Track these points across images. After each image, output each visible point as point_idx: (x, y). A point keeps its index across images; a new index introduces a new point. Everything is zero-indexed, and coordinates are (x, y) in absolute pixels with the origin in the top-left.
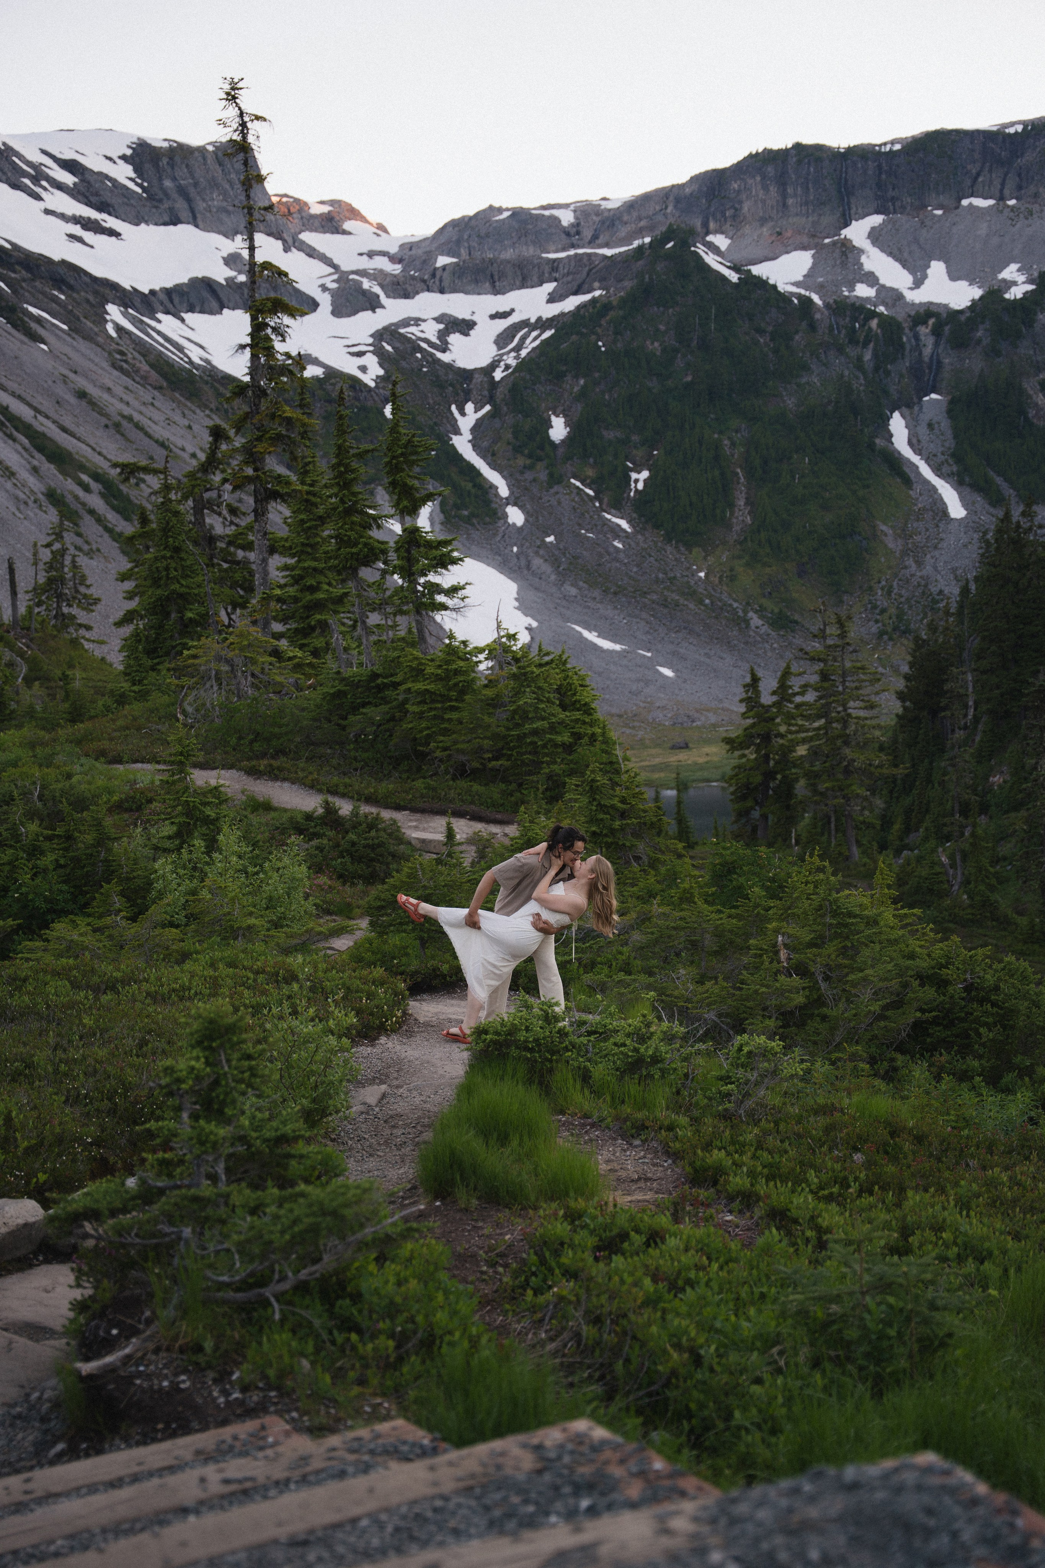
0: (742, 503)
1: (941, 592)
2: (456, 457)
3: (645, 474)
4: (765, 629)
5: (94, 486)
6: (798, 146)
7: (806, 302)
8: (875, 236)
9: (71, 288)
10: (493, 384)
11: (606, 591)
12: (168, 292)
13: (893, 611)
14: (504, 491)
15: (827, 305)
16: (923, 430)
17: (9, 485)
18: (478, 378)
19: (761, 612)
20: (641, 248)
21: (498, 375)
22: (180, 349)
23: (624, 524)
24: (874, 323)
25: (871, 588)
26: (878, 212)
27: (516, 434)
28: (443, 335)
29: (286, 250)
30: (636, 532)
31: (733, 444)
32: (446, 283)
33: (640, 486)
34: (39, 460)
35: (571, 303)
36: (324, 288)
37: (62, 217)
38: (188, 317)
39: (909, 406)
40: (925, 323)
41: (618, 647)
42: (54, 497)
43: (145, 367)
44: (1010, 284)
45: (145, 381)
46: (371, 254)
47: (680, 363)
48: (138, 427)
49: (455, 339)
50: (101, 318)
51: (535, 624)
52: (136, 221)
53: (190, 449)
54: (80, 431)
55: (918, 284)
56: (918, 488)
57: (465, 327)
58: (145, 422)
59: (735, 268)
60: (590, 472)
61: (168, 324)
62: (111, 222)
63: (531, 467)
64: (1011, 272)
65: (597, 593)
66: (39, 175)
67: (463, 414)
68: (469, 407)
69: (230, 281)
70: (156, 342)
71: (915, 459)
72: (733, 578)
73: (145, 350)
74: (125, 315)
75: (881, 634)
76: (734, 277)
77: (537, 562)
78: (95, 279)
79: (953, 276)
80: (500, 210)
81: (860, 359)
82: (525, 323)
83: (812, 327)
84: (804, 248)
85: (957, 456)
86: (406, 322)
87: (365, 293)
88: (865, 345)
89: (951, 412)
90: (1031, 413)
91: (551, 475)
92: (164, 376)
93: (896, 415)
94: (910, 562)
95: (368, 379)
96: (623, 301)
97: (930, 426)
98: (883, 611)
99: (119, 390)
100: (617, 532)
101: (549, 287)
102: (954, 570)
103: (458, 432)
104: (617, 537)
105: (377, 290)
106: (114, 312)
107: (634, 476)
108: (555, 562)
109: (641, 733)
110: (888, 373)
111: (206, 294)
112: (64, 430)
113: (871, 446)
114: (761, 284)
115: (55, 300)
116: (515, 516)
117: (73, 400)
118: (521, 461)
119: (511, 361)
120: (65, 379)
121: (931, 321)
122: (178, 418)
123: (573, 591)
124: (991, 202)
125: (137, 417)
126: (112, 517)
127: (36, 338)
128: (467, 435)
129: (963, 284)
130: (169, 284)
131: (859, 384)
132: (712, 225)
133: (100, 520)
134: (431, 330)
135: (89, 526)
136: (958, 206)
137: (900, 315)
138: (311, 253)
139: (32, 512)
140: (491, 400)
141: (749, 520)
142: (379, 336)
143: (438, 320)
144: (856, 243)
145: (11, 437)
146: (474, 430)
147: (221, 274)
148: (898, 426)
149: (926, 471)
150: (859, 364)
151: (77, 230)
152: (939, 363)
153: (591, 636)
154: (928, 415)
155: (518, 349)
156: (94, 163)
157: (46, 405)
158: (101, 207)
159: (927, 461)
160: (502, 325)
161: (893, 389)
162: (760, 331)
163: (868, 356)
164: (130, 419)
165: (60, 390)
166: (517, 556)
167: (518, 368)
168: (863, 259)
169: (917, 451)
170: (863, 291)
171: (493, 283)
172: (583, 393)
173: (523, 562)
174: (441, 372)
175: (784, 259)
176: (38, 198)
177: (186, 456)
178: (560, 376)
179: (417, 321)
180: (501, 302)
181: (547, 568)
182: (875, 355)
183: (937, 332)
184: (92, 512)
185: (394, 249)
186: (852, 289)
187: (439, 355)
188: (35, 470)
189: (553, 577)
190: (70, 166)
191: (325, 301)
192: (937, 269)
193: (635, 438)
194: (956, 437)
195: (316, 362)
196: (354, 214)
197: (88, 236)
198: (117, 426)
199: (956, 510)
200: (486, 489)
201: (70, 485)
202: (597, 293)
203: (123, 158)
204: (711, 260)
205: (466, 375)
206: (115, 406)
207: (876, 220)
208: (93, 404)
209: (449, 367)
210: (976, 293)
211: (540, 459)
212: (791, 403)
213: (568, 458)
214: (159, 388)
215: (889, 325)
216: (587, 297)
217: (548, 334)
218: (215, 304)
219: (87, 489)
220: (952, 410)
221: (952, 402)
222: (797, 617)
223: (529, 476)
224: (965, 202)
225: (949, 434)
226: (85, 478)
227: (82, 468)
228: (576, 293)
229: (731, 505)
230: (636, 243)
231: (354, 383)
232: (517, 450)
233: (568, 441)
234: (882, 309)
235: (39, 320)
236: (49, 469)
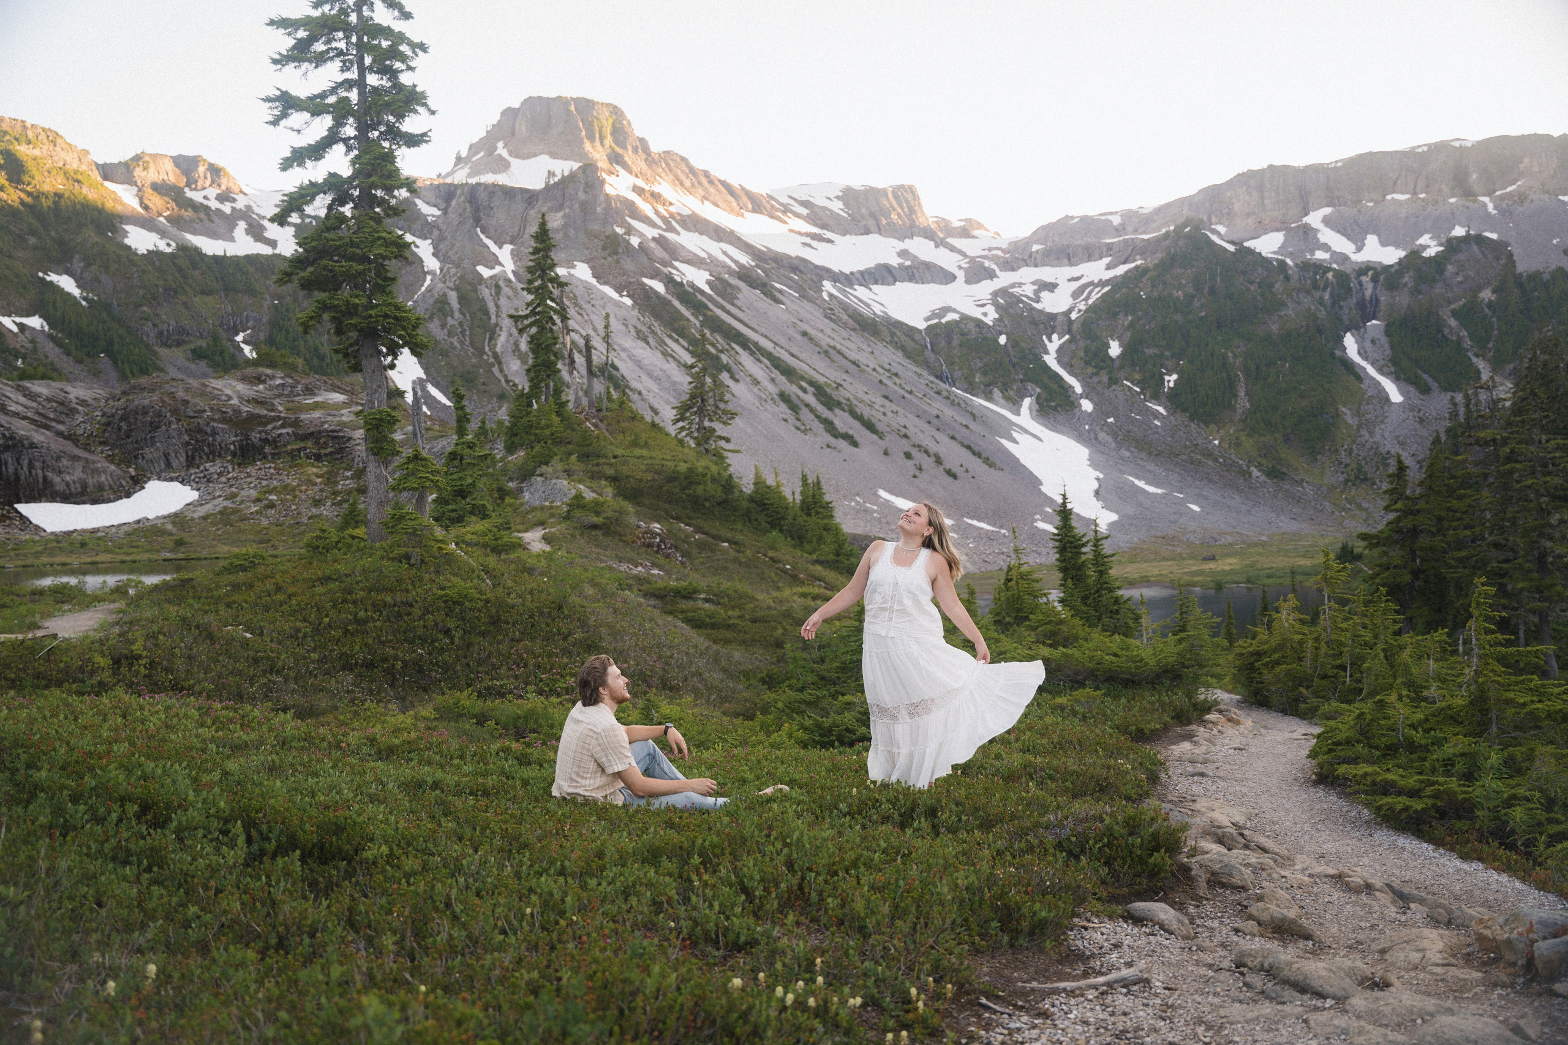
0: (1242, 394)
1: (1388, 452)
2: (1046, 368)
3: (1175, 377)
4: (1263, 478)
5: (810, 389)
6: (1271, 167)
7: (1282, 263)
8: (1327, 221)
9: (801, 272)
10: (1071, 322)
11: (1150, 454)
12: (862, 273)
13: (1354, 465)
14: (1079, 389)
15: (1297, 265)
16: (1368, 345)
17: (756, 390)
18: (1060, 318)
19: (1259, 466)
20: (1167, 232)
21: (1074, 316)
22: (868, 306)
23: (1161, 410)
24: (1330, 275)
25: (1337, 451)
26: (1328, 206)
27: (1086, 352)
28: (1037, 292)
29: (937, 246)
30: (1170, 414)
31: (1235, 356)
32: (1038, 261)
33: (1172, 384)
34: (776, 374)
35: (1121, 270)
36: (960, 267)
37: (799, 233)
38: (874, 287)
39: (1357, 328)
40: (1366, 274)
41: (1159, 491)
42: (784, 397)
43: (845, 317)
44: (1425, 247)
45: (845, 326)
46: (990, 249)
47: (1196, 304)
48: (839, 352)
49: (1044, 294)
50: (819, 289)
51: (1101, 476)
52: (844, 233)
53: (872, 366)
54: (802, 356)
55: (1359, 249)
56: (1367, 382)
57: (1052, 287)
58: (844, 350)
59: (1232, 242)
60: (1137, 376)
61: (861, 292)
62: (828, 235)
63: (1097, 374)
64: (1425, 240)
65: (1143, 455)
66: (786, 210)
67: (1051, 341)
68: (1055, 337)
69: (901, 266)
70: (853, 302)
71: (1364, 363)
72: (1238, 444)
73: (845, 307)
74: (835, 287)
75: (1346, 481)
76: (1231, 248)
77: (1102, 435)
78: (816, 267)
79: (1384, 244)
80: (1073, 218)
81: (1321, 298)
82: (1091, 283)
83: (1287, 278)
84: (1278, 230)
85: (1394, 361)
86: (1013, 286)
87: (986, 269)
88: (1325, 288)
89: (1388, 333)
90: (1446, 331)
91: (1110, 379)
92: (858, 322)
93: (1348, 335)
94: (1364, 432)
95: (988, 321)
96: (1157, 266)
97: (1373, 341)
98: (1347, 465)
99: (828, 331)
100: (1156, 415)
101: (1107, 260)
102: (1397, 437)
103: (1047, 353)
104: (1156, 418)
105: (994, 267)
106: (827, 285)
107: (1167, 378)
108: (1115, 436)
109: (1179, 550)
110: (1341, 308)
111: (887, 275)
112: (793, 355)
113: (1332, 355)
114: (1251, 252)
115: (792, 279)
116: (1087, 406)
117: (799, 338)
118: (1090, 370)
119: (1082, 307)
120: (794, 325)
121: (1370, 273)
122: (865, 347)
123: (1127, 454)
124: (1408, 196)
125: (838, 347)
126: (821, 409)
127: (778, 301)
128: (1053, 355)
129: (1391, 249)
130: (862, 268)
131: (1322, 314)
132: (1214, 219)
133: (812, 410)
134: (1029, 290)
135: (805, 414)
136: (1384, 199)
137: (1347, 269)
138: (953, 249)
139: (769, 406)
140: (1069, 332)
141: (1248, 405)
142: (995, 294)
143: (1033, 283)
144: (1314, 226)
145: (759, 360)
146: (1058, 351)
147: (895, 261)
148: (1350, 343)
149: (1371, 371)
150: (1321, 302)
151: (808, 240)
152: (1377, 300)
153: (1141, 484)
154: (1370, 334)
155: (1087, 299)
156: (820, 201)
157: (782, 341)
158: (823, 227)
159: (1372, 364)
160: (1076, 285)
161: (1345, 318)
162: (1251, 282)
163: (1327, 296)
164: (834, 348)
165: (791, 332)
166: (1089, 431)
167: (1086, 311)
168: (1319, 236)
169: (1366, 359)
170: (1320, 255)
171: (1069, 259)
172: (1131, 325)
173: (1092, 435)
174: (1036, 315)
175: (1264, 238)
176: (785, 222)
177: (869, 370)
178: (1115, 315)
179: (1020, 285)
180: (1075, 271)
181: (1109, 439)
182: (1332, 295)
183: (1375, 280)
184: (807, 405)
185: (1004, 246)
186: (1313, 254)
187: (1035, 305)
188: (773, 380)
189: (1113, 445)
190: (805, 204)
191: (961, 275)
192: (1372, 240)
193: (1167, 353)
194: (1392, 348)
195: (954, 311)
196: (980, 226)
197: (814, 243)
198: (826, 352)
199: (1395, 395)
200: (1066, 388)
201: (794, 389)
202: (1139, 262)
203: (837, 197)
204: (1214, 238)
205: (1053, 317)
206: (825, 341)
207: (1328, 210)
208: (811, 339)
209: (1041, 312)
210: (1402, 254)
211: (1102, 368)
212: (1275, 328)
213: (1122, 367)
214: (854, 330)
215: (1341, 276)
216: (1132, 265)
217: (1106, 289)
218: (891, 279)
219: (805, 391)
220: (1388, 332)
221: (1387, 326)
222: (1284, 470)
223: (1095, 379)
224: (1389, 197)
225: (1387, 346)
226: (804, 384)
227: (802, 378)
228: (1125, 263)
229: (1236, 396)
230: (1164, 231)
231: (979, 323)
232: (1087, 363)
233: (1122, 356)
234: (1335, 266)
235: (780, 291)
236: (780, 379)
